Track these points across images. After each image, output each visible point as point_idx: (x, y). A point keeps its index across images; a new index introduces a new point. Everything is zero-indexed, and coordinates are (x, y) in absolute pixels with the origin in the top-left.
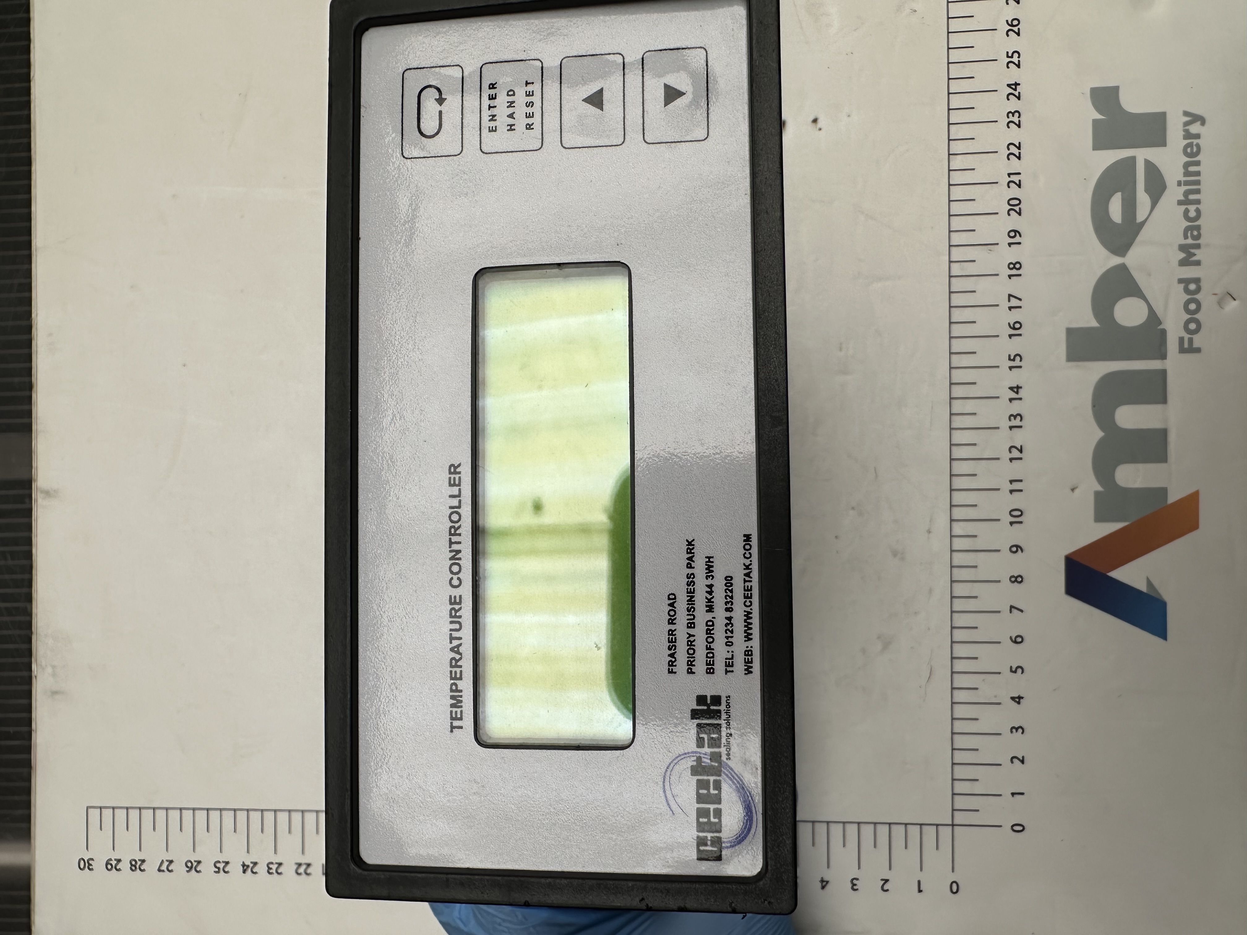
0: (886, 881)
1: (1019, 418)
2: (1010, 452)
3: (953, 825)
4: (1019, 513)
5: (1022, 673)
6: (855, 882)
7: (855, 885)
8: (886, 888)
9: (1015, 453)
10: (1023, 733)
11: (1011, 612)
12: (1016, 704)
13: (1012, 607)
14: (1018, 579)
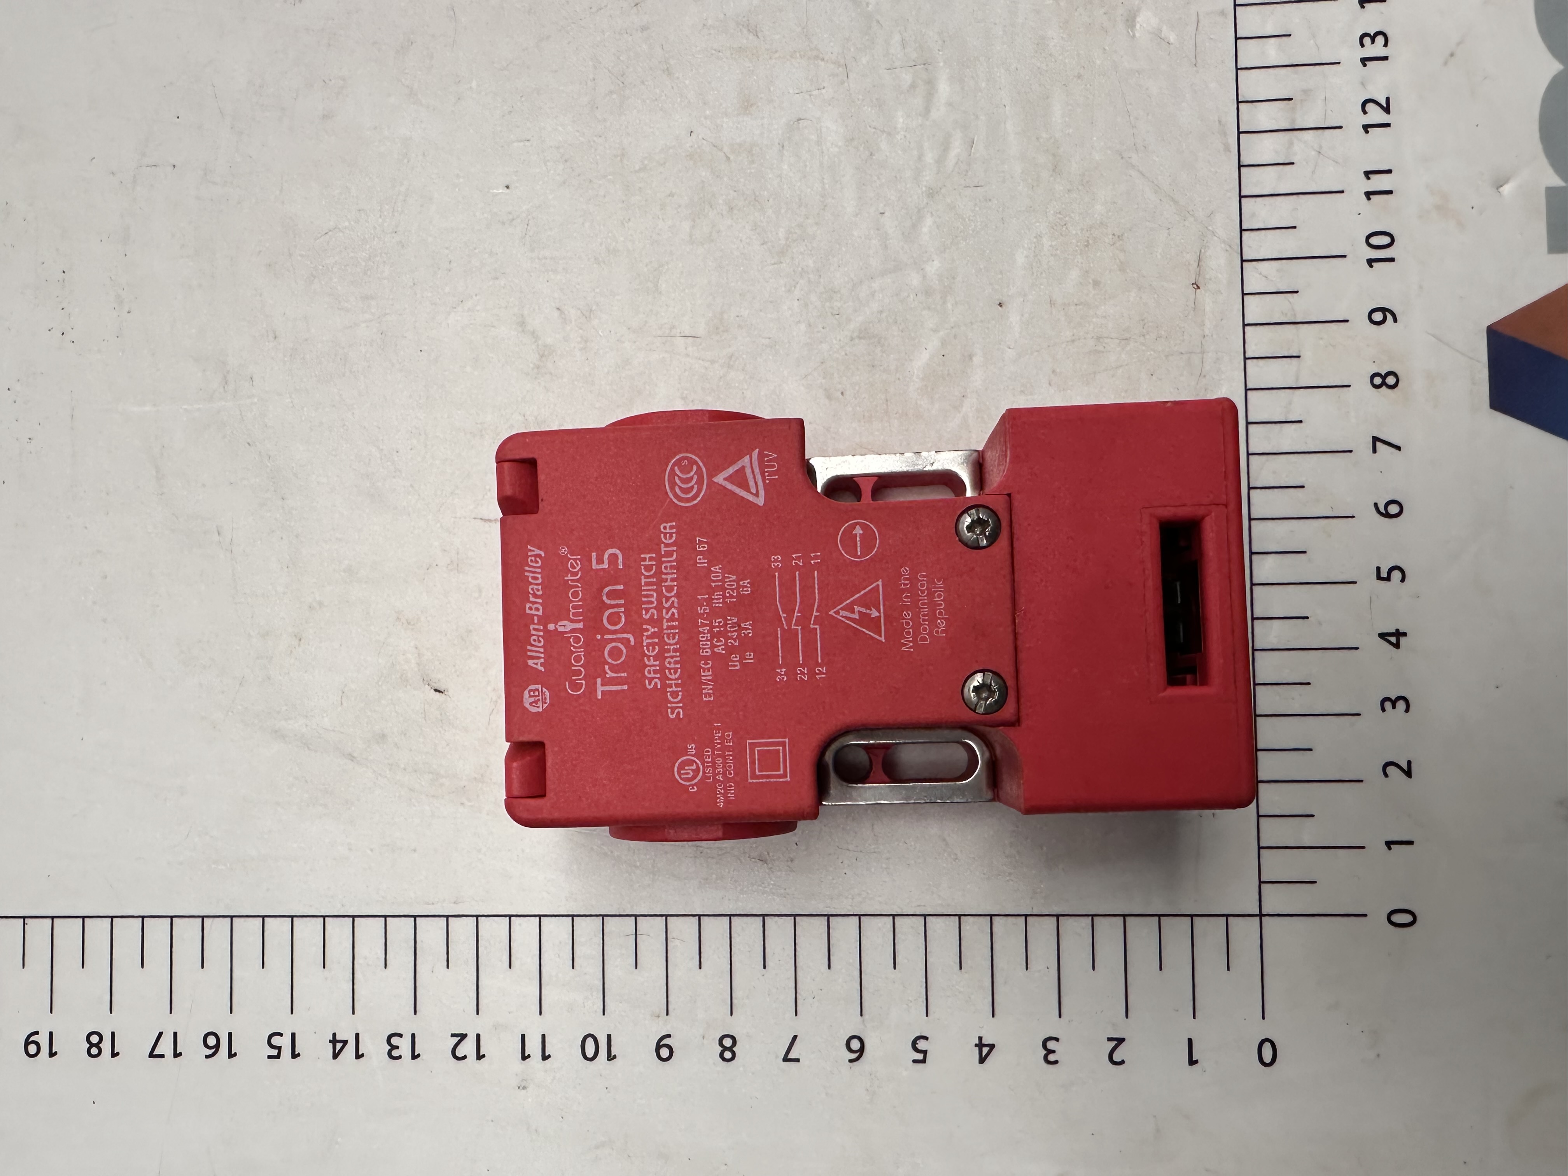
0: (1120, 1041)
1: (1380, 40)
2: (1365, 112)
3: (1261, 915)
4: (1386, 240)
5: (1403, 580)
6: (1051, 1045)
7: (1054, 1052)
8: (1117, 1057)
9: (1375, 115)
10: (1407, 710)
11: (1375, 451)
12: (1391, 648)
13: (1375, 439)
14: (1386, 381)
